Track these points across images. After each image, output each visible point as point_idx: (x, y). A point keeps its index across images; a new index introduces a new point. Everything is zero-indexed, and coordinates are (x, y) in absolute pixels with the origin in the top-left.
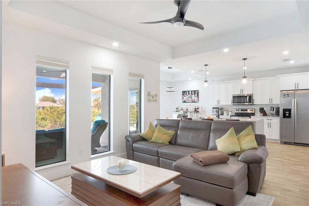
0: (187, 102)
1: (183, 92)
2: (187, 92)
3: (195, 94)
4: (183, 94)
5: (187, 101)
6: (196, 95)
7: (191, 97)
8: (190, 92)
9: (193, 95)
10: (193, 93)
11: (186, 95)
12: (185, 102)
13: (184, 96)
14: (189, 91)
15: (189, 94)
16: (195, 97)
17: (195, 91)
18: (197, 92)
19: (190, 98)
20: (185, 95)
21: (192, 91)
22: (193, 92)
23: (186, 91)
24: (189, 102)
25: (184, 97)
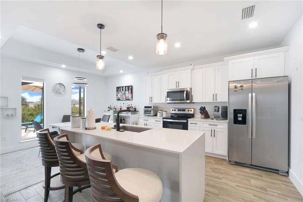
0: (121, 99)
1: (117, 88)
2: (121, 88)
3: (128, 90)
4: (117, 90)
5: (121, 98)
6: (130, 92)
7: (125, 94)
8: (124, 87)
9: (127, 92)
10: (127, 89)
11: (120, 92)
12: (119, 100)
13: (118, 92)
14: (123, 87)
15: (123, 90)
16: (129, 93)
17: (128, 87)
18: (131, 87)
19: (124, 95)
20: (119, 92)
21: (126, 87)
23: (120, 87)
24: (122, 100)
25: (119, 94)
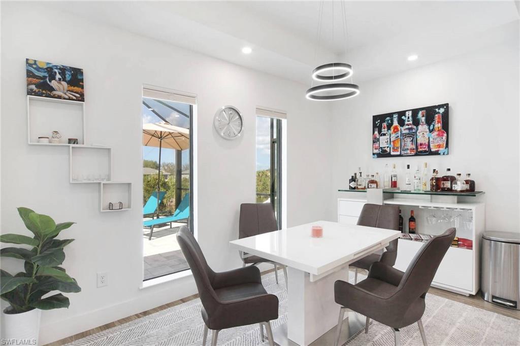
0: (392, 153)
1: (375, 118)
2: (395, 116)
3: (429, 121)
4: (375, 126)
5: (395, 150)
6: (438, 125)
7: (412, 135)
8: (409, 114)
9: (423, 128)
10: (423, 119)
11: (389, 128)
12: (384, 154)
13: (380, 132)
14: (402, 114)
15: (402, 123)
16: (431, 131)
17: (430, 112)
18: (442, 110)
19: (409, 140)
20: (384, 131)
21: (415, 112)
22: (420, 115)
23: (391, 115)
24: (400, 155)
25: (381, 138)
